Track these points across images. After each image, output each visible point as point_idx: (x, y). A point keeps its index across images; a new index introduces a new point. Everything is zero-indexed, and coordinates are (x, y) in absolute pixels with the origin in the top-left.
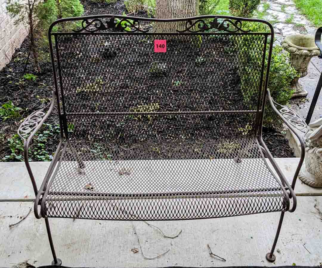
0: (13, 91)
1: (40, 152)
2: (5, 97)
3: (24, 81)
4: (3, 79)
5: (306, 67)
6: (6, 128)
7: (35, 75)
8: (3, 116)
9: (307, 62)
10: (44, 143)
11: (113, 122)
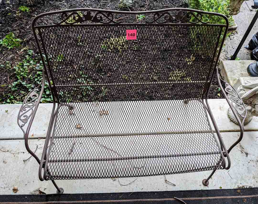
0: (13, 22)
1: (39, 79)
2: (7, 28)
3: (20, 12)
4: (3, 11)
5: (239, 8)
6: (11, 56)
7: (28, 7)
8: (7, 46)
9: (241, 3)
10: (41, 71)
11: (92, 53)
